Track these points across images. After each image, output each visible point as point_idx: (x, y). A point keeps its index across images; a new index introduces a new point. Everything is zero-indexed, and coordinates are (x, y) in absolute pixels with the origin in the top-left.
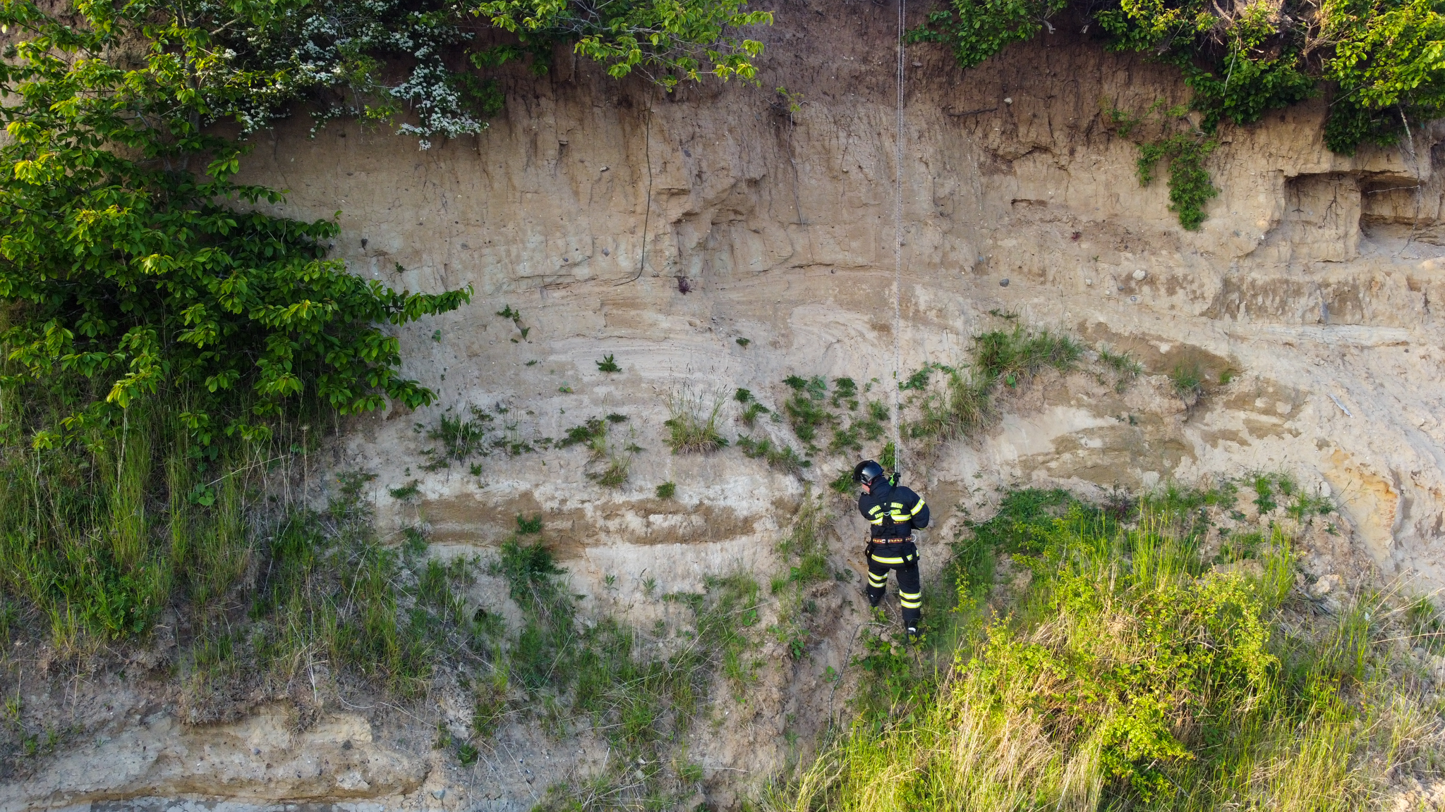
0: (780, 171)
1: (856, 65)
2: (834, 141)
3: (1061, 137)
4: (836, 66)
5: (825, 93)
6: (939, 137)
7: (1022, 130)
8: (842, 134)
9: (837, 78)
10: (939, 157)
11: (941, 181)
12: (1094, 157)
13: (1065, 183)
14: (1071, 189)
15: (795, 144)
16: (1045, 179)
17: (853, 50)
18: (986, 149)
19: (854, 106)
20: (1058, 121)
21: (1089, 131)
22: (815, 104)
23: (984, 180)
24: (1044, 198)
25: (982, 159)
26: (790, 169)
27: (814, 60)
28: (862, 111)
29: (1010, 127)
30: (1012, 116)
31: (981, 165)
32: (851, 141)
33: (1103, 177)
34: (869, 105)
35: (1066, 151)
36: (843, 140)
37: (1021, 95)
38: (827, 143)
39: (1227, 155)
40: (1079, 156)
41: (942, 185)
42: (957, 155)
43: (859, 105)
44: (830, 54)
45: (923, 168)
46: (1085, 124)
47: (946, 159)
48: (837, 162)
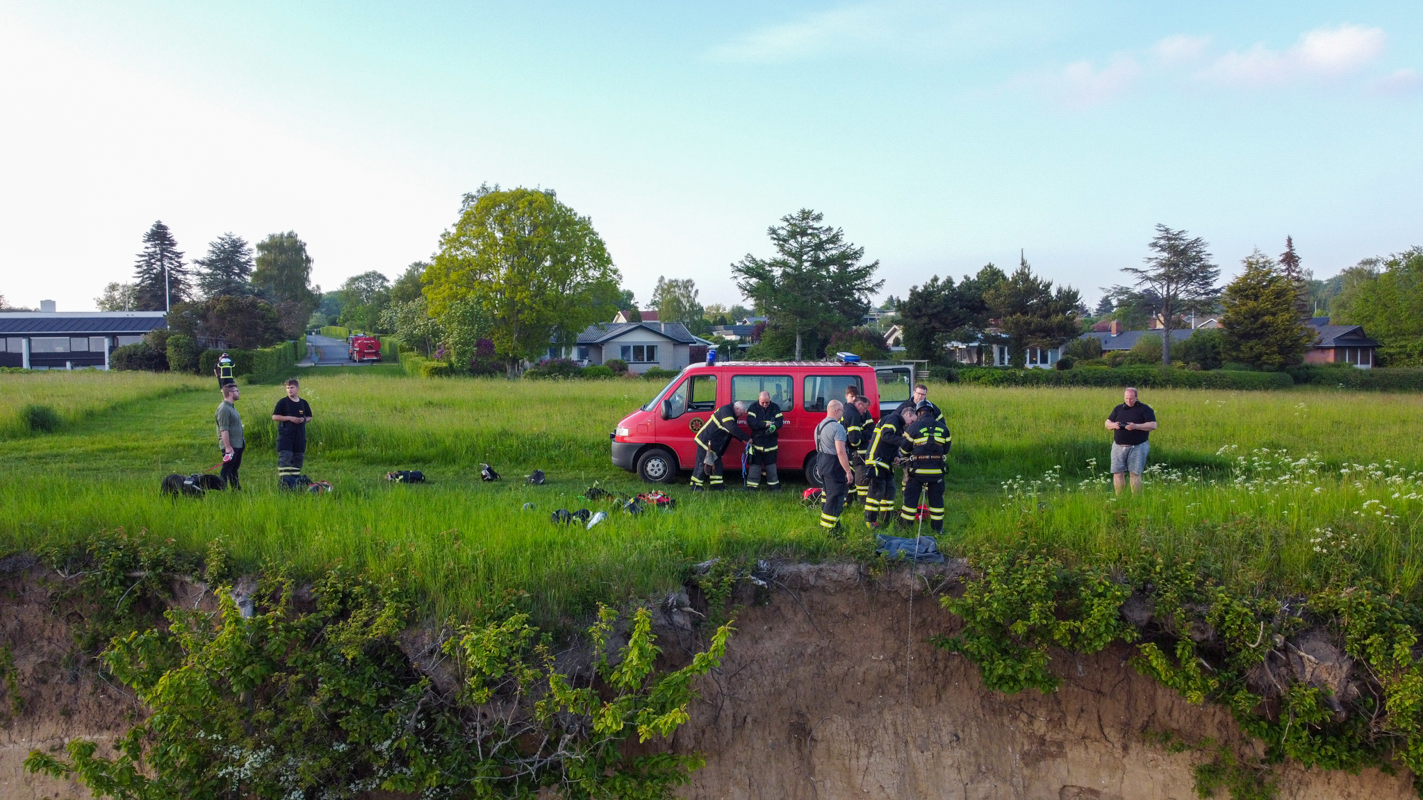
0: (800, 787)
1: (885, 665)
2: (854, 762)
3: (1112, 734)
4: (863, 669)
5: (850, 702)
6: (975, 735)
7: (1070, 720)
8: (863, 753)
9: (863, 682)
10: (973, 760)
11: (974, 786)
12: (1150, 755)
13: (1119, 774)
14: (1126, 781)
15: (815, 760)
16: (1097, 766)
17: (883, 647)
18: (1031, 736)
19: (880, 713)
20: (1108, 718)
21: (1144, 729)
22: (838, 719)
23: (1026, 772)
24: (1096, 788)
25: (1026, 748)
26: (809, 786)
27: (838, 669)
28: (888, 717)
29: (1056, 715)
30: (1059, 703)
31: (1024, 755)
32: (872, 760)
33: (1161, 777)
34: (898, 709)
35: (1118, 745)
36: (863, 761)
37: (1068, 685)
38: (847, 762)
39: (1300, 782)
40: (1133, 753)
41: (976, 790)
42: (995, 749)
43: (886, 711)
44: (858, 655)
45: (953, 775)
46: (1138, 723)
47: (982, 760)
48: (858, 779)
